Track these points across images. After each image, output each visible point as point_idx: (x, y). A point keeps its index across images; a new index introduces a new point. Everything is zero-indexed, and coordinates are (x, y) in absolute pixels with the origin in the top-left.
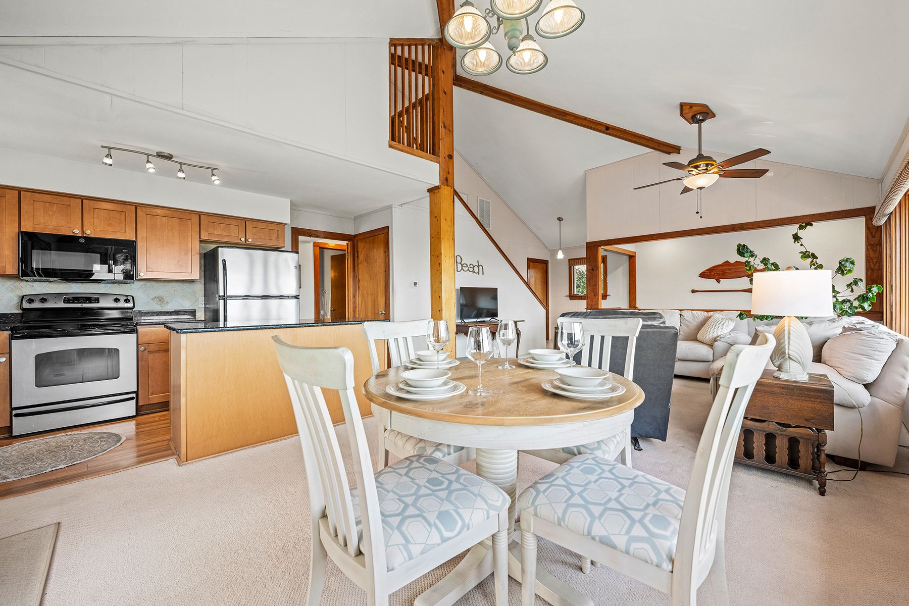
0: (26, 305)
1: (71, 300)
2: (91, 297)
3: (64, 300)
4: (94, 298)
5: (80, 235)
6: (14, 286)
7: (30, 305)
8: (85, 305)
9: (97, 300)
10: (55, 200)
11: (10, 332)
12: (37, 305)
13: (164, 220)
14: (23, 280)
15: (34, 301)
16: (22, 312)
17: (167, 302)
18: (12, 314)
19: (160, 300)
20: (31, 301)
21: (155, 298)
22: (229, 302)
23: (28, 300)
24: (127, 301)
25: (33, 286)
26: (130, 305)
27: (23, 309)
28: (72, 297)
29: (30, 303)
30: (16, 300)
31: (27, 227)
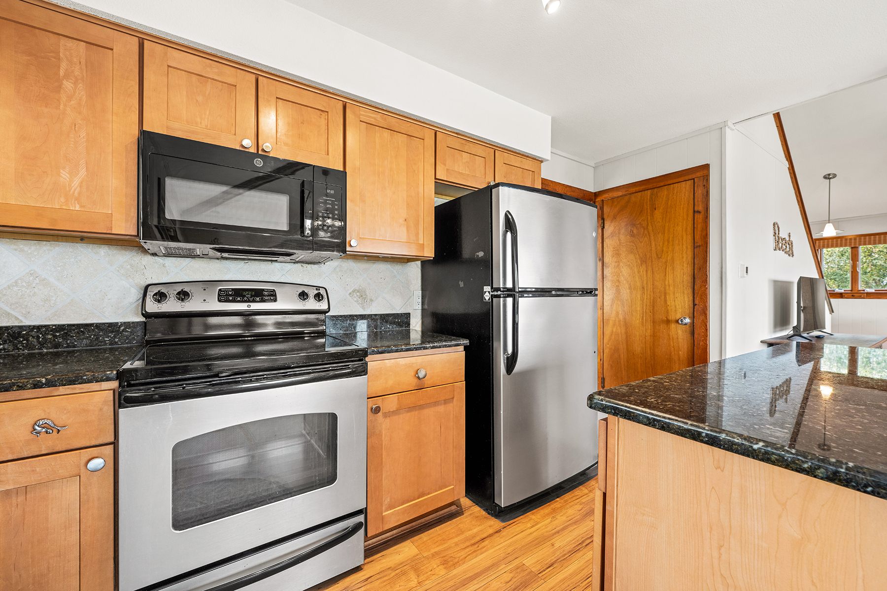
0: (152, 307)
1: (231, 295)
2: (263, 290)
3: (219, 295)
4: (268, 290)
5: (253, 150)
6: (132, 266)
7: (160, 305)
8: (254, 307)
9: (273, 296)
10: (208, 69)
11: (115, 384)
12: (172, 306)
14: (145, 251)
15: (166, 296)
16: (143, 319)
17: (371, 300)
18: (127, 325)
19: (362, 295)
20: (161, 297)
21: (353, 291)
22: (523, 302)
23: (155, 294)
24: (318, 297)
25: (164, 265)
26: (323, 306)
27: (146, 315)
28: (233, 289)
29: (159, 301)
30: (135, 295)
31: (156, 124)
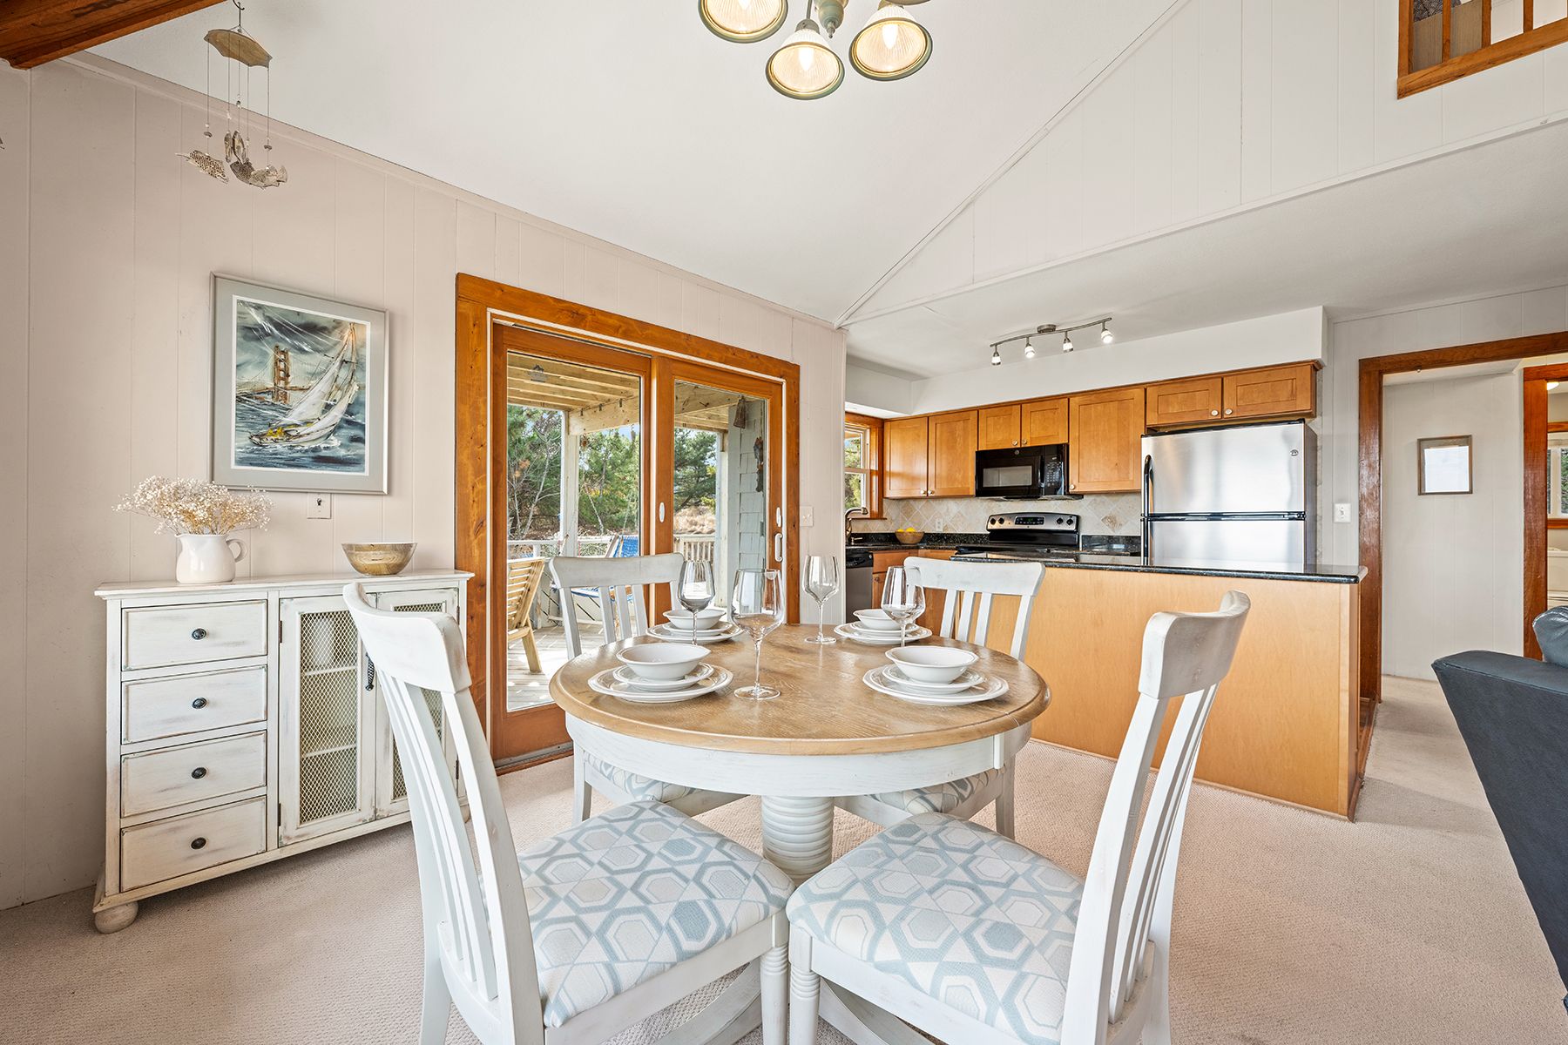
0: (990, 526)
1: (1021, 521)
3: (1016, 521)
4: (1040, 518)
8: (1031, 527)
9: (1042, 522)
12: (996, 526)
13: (1099, 408)
15: (995, 521)
17: (1121, 525)
19: (1112, 520)
21: (1106, 518)
23: (991, 520)
24: (1070, 522)
26: (1072, 527)
27: (989, 530)
28: (1023, 518)
29: (993, 524)
31: (983, 446)
